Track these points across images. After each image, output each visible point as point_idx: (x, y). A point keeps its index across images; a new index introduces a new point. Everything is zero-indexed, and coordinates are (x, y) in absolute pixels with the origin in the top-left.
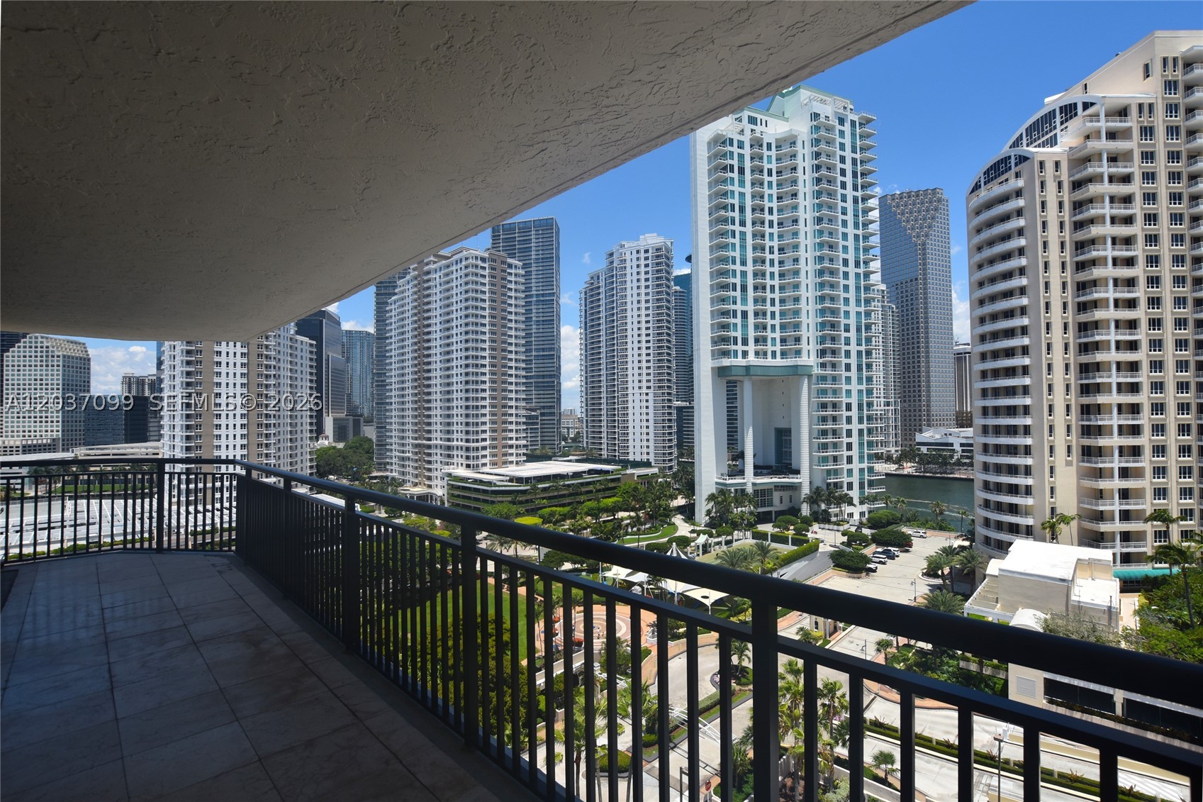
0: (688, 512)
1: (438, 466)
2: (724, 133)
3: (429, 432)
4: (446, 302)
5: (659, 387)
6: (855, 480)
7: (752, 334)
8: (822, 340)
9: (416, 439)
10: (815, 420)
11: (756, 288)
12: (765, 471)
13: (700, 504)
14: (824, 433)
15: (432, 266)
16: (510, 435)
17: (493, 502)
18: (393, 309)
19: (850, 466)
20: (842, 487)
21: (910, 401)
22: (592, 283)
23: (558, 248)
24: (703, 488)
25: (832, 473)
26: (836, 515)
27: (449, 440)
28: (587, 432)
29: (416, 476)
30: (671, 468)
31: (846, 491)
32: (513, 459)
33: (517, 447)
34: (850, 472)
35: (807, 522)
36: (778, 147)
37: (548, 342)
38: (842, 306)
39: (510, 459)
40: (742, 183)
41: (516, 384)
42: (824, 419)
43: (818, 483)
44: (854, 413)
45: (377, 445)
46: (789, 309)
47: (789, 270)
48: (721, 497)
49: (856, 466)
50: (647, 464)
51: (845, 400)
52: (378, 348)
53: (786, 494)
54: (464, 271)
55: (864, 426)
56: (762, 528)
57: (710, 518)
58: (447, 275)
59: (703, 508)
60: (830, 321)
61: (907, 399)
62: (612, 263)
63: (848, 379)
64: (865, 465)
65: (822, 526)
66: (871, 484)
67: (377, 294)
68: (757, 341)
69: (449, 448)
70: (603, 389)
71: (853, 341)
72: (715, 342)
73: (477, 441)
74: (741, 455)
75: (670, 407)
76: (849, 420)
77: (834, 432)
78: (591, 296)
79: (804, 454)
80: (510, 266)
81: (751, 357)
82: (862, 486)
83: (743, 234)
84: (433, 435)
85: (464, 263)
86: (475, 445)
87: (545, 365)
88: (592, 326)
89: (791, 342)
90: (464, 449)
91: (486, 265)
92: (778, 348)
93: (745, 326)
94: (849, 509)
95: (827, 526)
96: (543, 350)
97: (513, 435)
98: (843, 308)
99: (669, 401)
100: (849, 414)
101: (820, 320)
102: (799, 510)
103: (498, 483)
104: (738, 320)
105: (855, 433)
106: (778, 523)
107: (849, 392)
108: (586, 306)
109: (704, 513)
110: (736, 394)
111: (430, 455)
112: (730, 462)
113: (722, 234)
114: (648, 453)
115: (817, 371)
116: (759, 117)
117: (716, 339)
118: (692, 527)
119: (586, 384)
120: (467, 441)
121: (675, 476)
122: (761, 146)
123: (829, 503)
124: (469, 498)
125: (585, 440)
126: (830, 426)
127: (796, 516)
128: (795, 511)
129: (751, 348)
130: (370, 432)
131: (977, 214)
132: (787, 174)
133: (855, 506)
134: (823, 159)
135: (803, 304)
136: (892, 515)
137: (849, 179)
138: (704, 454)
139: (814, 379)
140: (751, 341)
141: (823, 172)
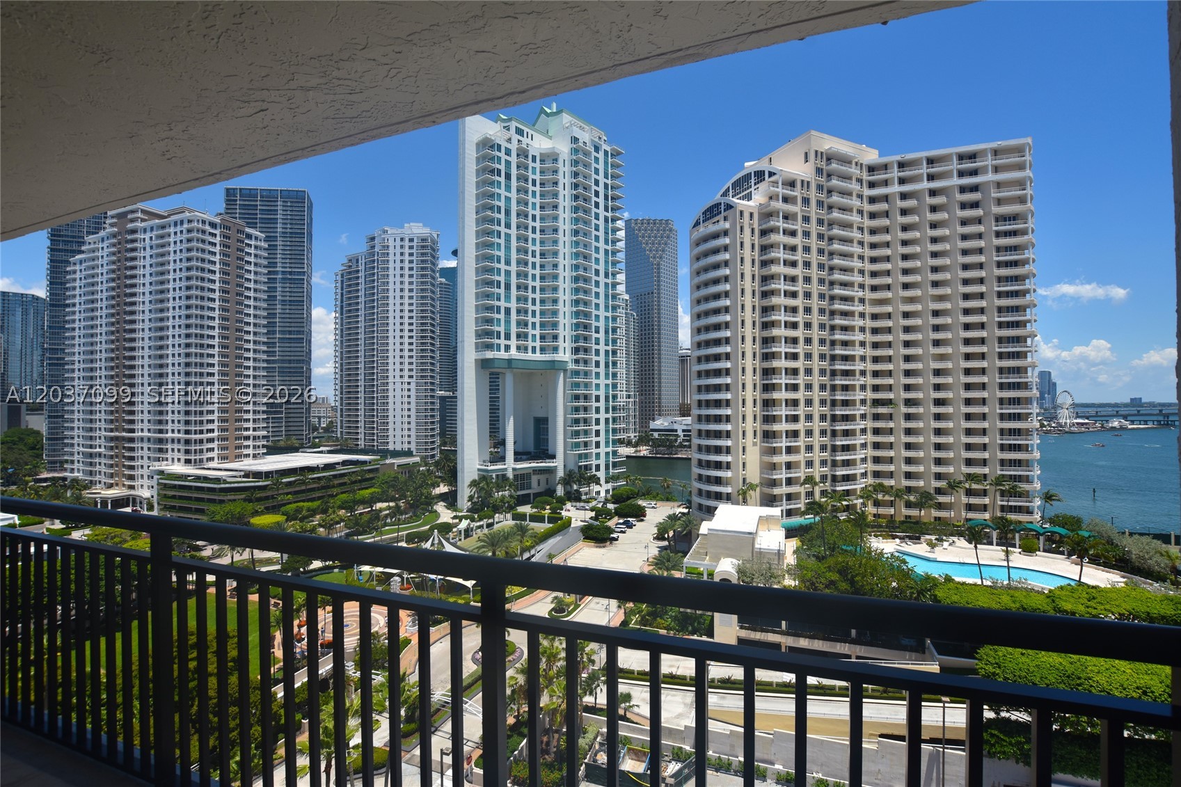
0: (451, 499)
1: (145, 462)
2: (492, 138)
3: (132, 422)
4: (160, 269)
5: (422, 376)
6: (602, 462)
7: (514, 330)
8: (576, 339)
9: (112, 430)
10: (570, 410)
11: (519, 287)
12: (524, 457)
13: (463, 490)
14: (577, 421)
15: (139, 224)
16: (246, 425)
17: (222, 502)
18: (77, 271)
19: (598, 451)
20: (591, 469)
21: (646, 394)
22: (350, 267)
23: (310, 225)
24: (466, 474)
25: (583, 456)
26: (586, 494)
27: (161, 431)
28: (341, 421)
29: (112, 476)
30: (433, 456)
31: (594, 473)
32: (250, 451)
33: (255, 438)
34: (598, 455)
35: (562, 502)
37: (296, 325)
38: (593, 310)
39: (246, 452)
40: (508, 188)
41: (255, 368)
42: (577, 409)
43: (571, 466)
44: (602, 404)
45: (48, 439)
46: (549, 309)
47: (549, 274)
48: (483, 483)
49: (603, 450)
50: (409, 453)
51: (594, 393)
52: (51, 317)
53: (543, 477)
54: (185, 236)
55: (610, 415)
56: (521, 509)
57: (472, 503)
58: (162, 237)
59: (465, 495)
60: (583, 322)
61: (644, 393)
62: (373, 247)
63: (597, 374)
64: (610, 449)
65: (574, 504)
66: (615, 465)
67: (52, 250)
68: (518, 336)
69: (161, 441)
70: (361, 377)
71: (602, 341)
72: (479, 335)
73: (201, 432)
74: (503, 443)
75: (432, 397)
76: (597, 410)
77: (585, 421)
78: (348, 280)
79: (559, 440)
80: (249, 236)
81: (513, 351)
82: (607, 467)
83: (508, 236)
84: (138, 426)
85: (186, 226)
86: (198, 436)
87: (292, 349)
88: (350, 311)
89: (549, 340)
90: (182, 441)
91: (217, 232)
92: (538, 344)
93: (508, 322)
94: (596, 488)
95: (578, 504)
96: (290, 333)
97: (251, 425)
98: (594, 312)
99: (432, 390)
100: (597, 405)
101: (575, 321)
102: (555, 491)
103: (229, 480)
104: (502, 316)
105: (602, 422)
106: (535, 504)
107: (598, 386)
108: (342, 289)
109: (466, 499)
110: (498, 385)
111: (132, 449)
112: (492, 449)
113: (488, 233)
114: (409, 443)
115: (571, 366)
116: (526, 129)
117: (480, 332)
118: (454, 513)
119: (342, 371)
120: (187, 432)
121: (437, 464)
122: (527, 156)
123: (580, 484)
124: (189, 498)
125: (339, 430)
126: (581, 415)
127: (553, 497)
128: (550, 492)
129: (513, 342)
130: (38, 423)
131: (698, 245)
132: (549, 186)
133: (601, 485)
134: (581, 179)
135: (560, 306)
136: (631, 490)
137: (601, 200)
138: (466, 442)
139: (569, 373)
140: (513, 336)
141: (581, 190)
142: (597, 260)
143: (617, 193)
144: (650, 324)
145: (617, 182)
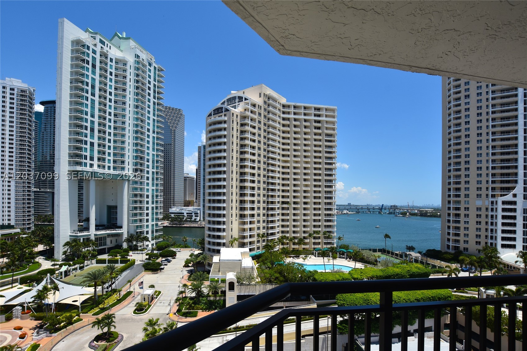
0: (49, 254)
2: (84, 41)
6: (150, 229)
7: (96, 155)
8: (136, 164)
10: (131, 202)
11: (99, 131)
12: (101, 228)
13: (59, 248)
14: (136, 208)
19: (147, 224)
20: (143, 233)
21: (166, 195)
24: (61, 239)
25: (139, 227)
26: (141, 246)
30: (29, 228)
31: (145, 235)
34: (147, 226)
35: (127, 251)
36: (117, 63)
38: (146, 150)
40: (94, 73)
42: (136, 202)
43: (132, 232)
44: (150, 199)
46: (119, 146)
47: (119, 127)
48: (73, 243)
49: (150, 223)
50: (10, 227)
51: (146, 193)
53: (114, 239)
55: (154, 205)
56: (100, 257)
57: (66, 256)
59: (60, 251)
60: (140, 156)
63: (148, 184)
64: (154, 223)
65: (134, 252)
66: (157, 231)
68: (99, 159)
71: (151, 167)
72: (71, 156)
74: (88, 220)
76: (148, 202)
77: (141, 208)
79: (125, 218)
81: (95, 168)
82: (153, 232)
83: (93, 101)
89: (119, 163)
92: (112, 165)
93: (92, 150)
94: (147, 243)
95: (136, 252)
98: (147, 151)
99: (29, 187)
100: (147, 200)
101: (135, 154)
102: (122, 246)
104: (88, 146)
105: (150, 209)
106: (111, 254)
107: (148, 190)
109: (61, 253)
110: (84, 187)
112: (79, 224)
113: (79, 97)
114: (9, 220)
116: (106, 42)
117: (72, 154)
118: (53, 263)
121: (33, 233)
122: (107, 58)
123: (137, 242)
126: (138, 205)
127: (120, 249)
128: (119, 246)
129: (96, 163)
131: (210, 125)
132: (121, 79)
133: (150, 241)
134: (140, 78)
135: (126, 145)
136: (167, 243)
137: (152, 92)
138: (61, 220)
139: (131, 182)
140: (96, 159)
141: (140, 84)
142: (149, 124)
143: (161, 90)
144: (170, 160)
145: (161, 85)
